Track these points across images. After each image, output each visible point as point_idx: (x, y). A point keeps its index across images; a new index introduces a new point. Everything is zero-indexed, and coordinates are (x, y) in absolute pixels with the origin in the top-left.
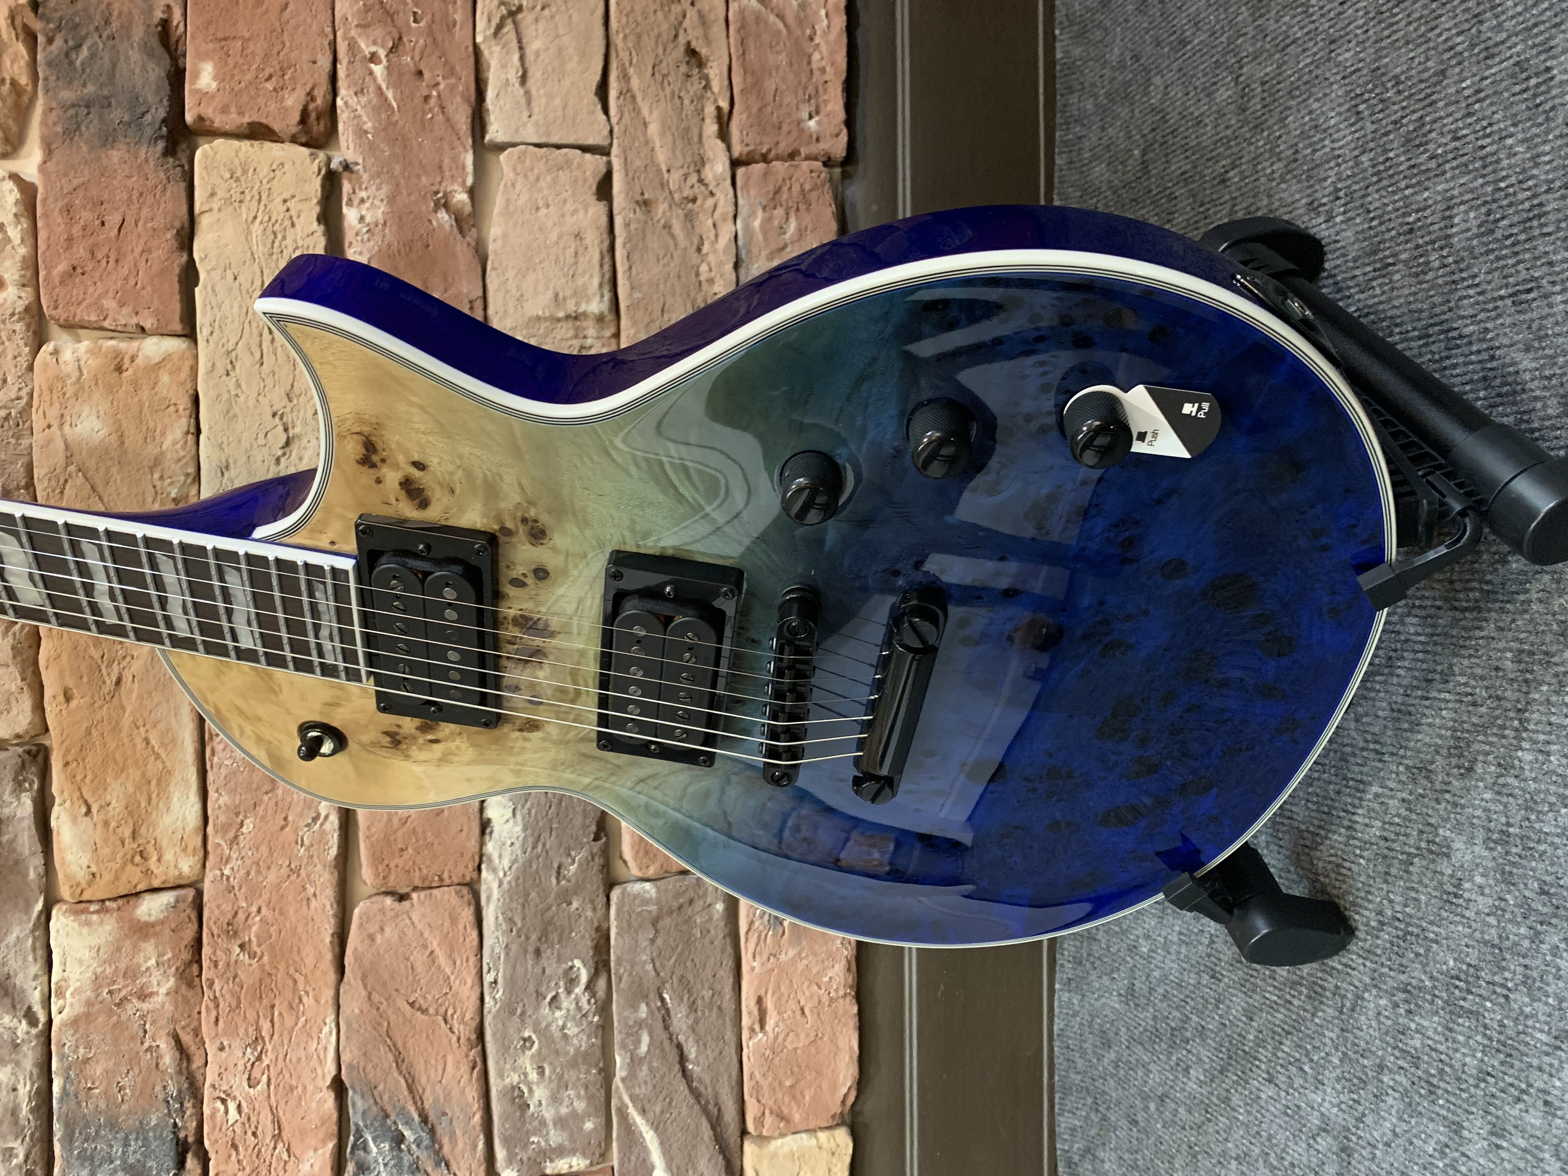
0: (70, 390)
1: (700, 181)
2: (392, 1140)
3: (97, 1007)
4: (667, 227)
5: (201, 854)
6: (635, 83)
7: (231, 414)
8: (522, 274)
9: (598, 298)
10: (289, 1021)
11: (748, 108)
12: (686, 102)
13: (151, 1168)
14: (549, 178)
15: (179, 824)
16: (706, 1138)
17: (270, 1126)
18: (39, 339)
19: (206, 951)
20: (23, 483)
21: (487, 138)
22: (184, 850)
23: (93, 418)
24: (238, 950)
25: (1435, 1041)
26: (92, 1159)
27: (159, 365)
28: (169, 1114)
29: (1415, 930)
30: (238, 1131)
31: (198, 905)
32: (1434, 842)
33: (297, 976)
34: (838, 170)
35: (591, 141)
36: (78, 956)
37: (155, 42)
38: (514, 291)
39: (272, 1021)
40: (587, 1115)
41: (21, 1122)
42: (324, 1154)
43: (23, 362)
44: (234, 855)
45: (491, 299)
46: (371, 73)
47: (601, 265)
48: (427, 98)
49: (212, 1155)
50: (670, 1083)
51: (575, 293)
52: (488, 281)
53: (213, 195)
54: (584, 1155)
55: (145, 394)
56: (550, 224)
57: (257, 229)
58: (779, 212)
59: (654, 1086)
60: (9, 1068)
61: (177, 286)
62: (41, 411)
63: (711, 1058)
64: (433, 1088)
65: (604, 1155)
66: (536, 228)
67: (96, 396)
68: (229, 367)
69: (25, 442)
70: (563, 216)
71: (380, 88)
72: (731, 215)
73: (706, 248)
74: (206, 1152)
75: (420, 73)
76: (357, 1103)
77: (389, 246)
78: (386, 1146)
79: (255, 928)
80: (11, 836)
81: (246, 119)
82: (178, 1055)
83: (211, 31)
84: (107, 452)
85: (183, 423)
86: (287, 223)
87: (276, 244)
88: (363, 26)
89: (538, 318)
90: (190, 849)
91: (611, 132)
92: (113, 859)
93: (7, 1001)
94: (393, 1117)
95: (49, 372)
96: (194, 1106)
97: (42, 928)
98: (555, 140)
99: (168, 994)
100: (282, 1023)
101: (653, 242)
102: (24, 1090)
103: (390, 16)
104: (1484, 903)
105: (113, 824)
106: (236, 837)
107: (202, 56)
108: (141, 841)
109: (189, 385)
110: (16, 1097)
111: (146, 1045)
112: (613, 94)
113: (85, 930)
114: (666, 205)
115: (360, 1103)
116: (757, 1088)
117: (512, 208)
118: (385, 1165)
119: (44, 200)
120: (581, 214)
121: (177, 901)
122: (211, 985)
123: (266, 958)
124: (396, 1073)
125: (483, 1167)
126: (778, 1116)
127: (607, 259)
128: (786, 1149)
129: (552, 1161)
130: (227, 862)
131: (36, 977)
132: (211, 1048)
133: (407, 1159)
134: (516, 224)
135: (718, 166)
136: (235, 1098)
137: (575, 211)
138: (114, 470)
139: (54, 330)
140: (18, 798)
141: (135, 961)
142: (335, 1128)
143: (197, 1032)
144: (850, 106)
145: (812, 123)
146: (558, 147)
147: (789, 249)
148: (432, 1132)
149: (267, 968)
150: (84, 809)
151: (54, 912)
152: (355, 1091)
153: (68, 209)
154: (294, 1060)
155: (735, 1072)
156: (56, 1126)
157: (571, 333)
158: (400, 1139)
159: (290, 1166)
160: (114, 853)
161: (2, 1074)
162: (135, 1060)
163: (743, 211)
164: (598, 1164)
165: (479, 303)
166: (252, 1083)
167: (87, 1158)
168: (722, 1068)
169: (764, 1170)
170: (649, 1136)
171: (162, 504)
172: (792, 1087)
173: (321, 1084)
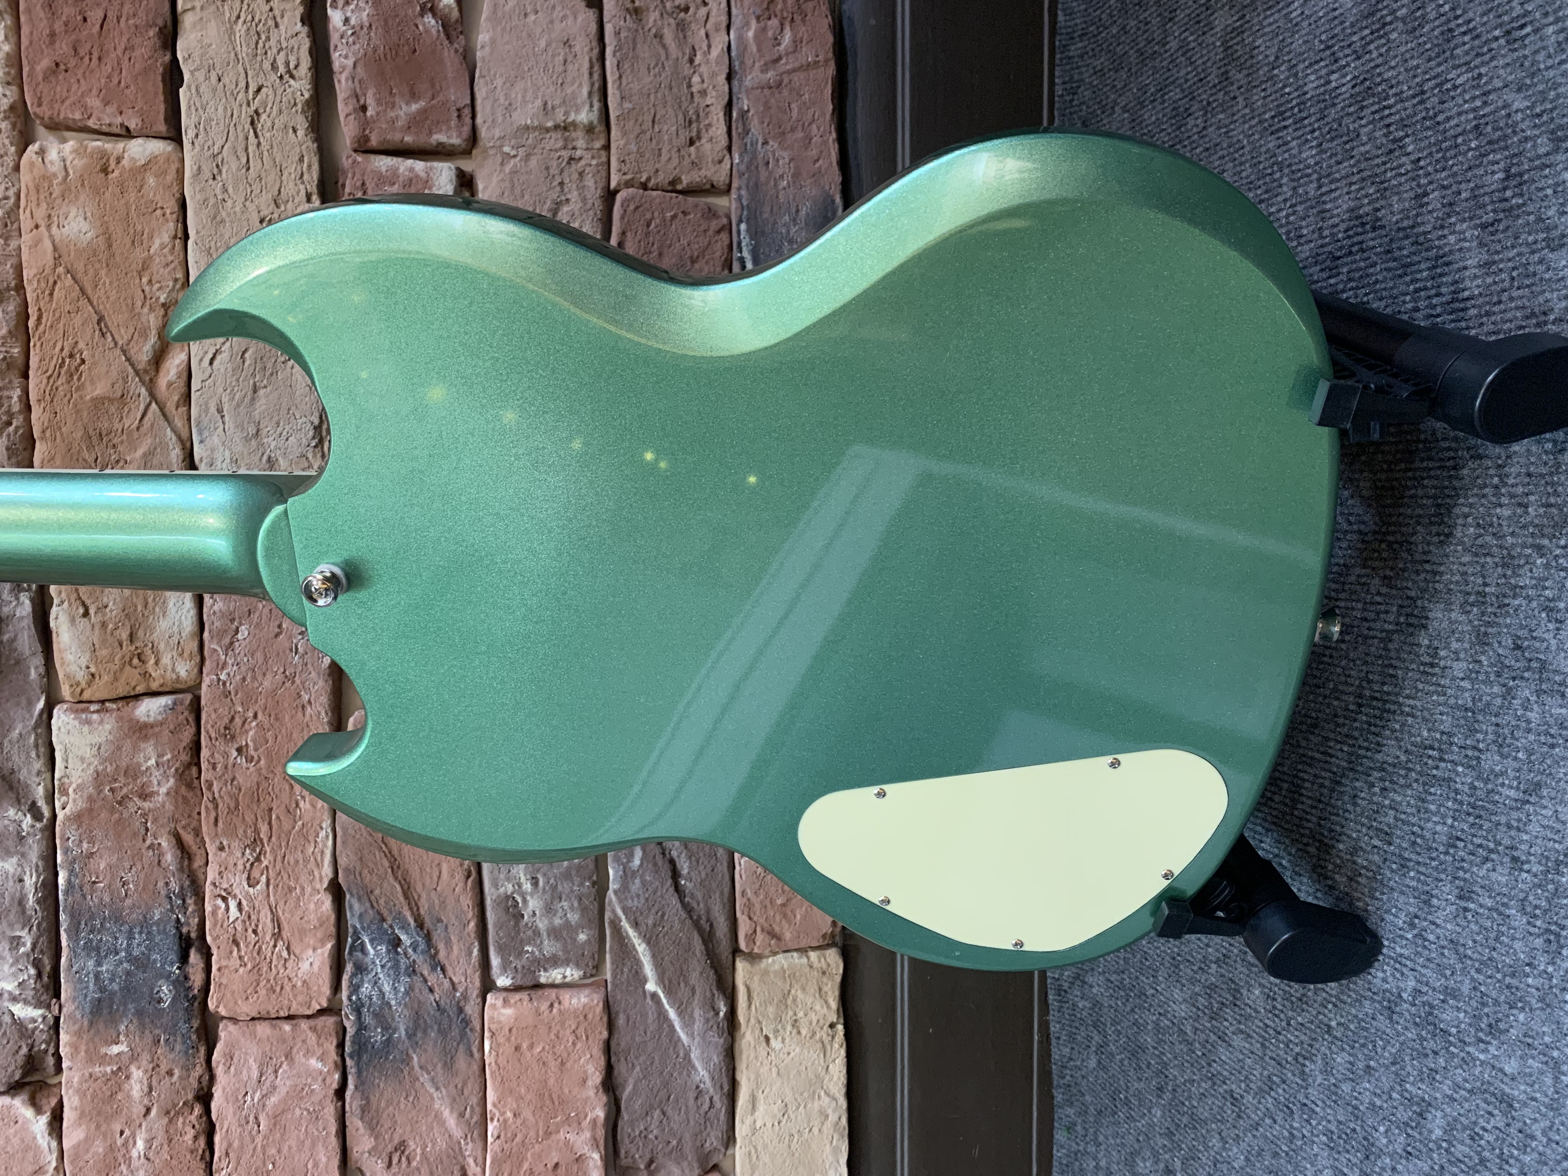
0: (57, 190)
2: (389, 942)
3: (99, 803)
4: (659, 36)
5: (198, 659)
7: (218, 219)
8: (510, 82)
9: (587, 107)
10: (286, 824)
13: (155, 961)
15: (175, 629)
16: (697, 952)
17: (269, 925)
18: (25, 140)
19: (205, 753)
20: (13, 284)
22: (181, 655)
23: (81, 219)
24: (235, 754)
25: (1408, 815)
26: (98, 949)
27: (146, 166)
28: (172, 910)
29: (1393, 707)
30: (239, 928)
31: (196, 708)
32: (1412, 615)
36: (80, 753)
38: (502, 101)
39: (270, 824)
40: (580, 927)
41: (29, 913)
42: (323, 954)
43: (9, 161)
44: (230, 662)
45: (479, 108)
47: (591, 74)
49: (214, 951)
50: (662, 896)
51: (564, 102)
52: (476, 89)
54: (578, 966)
55: (132, 196)
56: (538, 31)
57: (240, 28)
58: (774, 22)
59: (647, 900)
60: (14, 860)
61: (161, 85)
62: (28, 212)
63: (703, 875)
64: (428, 895)
65: (598, 967)
66: (524, 34)
67: (82, 198)
68: (215, 171)
69: (13, 244)
70: (552, 22)
72: (724, 24)
73: (698, 59)
74: (209, 948)
76: (354, 906)
77: (375, 50)
78: (383, 948)
79: (251, 733)
80: (13, 635)
82: (179, 852)
84: (94, 255)
85: (171, 227)
86: (271, 23)
87: (261, 44)
89: (527, 128)
90: (185, 655)
92: (111, 660)
93: (12, 795)
94: (389, 922)
95: (35, 171)
96: (196, 903)
97: (44, 726)
99: (168, 794)
100: (280, 827)
101: (644, 52)
102: (30, 882)
104: (1459, 668)
105: (111, 626)
106: (232, 643)
108: (138, 645)
109: (176, 189)
110: (23, 887)
111: (148, 842)
113: (86, 729)
114: (657, 13)
115: (357, 906)
116: (749, 905)
117: (500, 14)
118: (383, 967)
120: (571, 20)
121: (175, 704)
122: (210, 786)
123: (262, 762)
124: (391, 879)
125: (478, 973)
126: (769, 933)
127: (596, 68)
128: (777, 967)
129: (546, 970)
130: (223, 668)
131: (39, 773)
132: (211, 848)
133: (403, 961)
134: (504, 29)
136: (235, 897)
137: (564, 17)
138: (103, 272)
140: (18, 599)
141: (135, 760)
142: (333, 930)
143: (197, 832)
147: (784, 61)
148: (428, 937)
149: (264, 772)
150: (81, 611)
151: (55, 711)
152: (351, 894)
154: (292, 862)
155: (727, 889)
156: (62, 917)
157: (560, 144)
158: (396, 943)
159: (290, 964)
160: (112, 655)
161: (10, 865)
162: (138, 855)
163: (737, 21)
164: (592, 976)
165: (467, 111)
166: (252, 882)
167: (93, 949)
168: (714, 885)
169: (755, 986)
170: (641, 948)
171: (151, 309)
172: (783, 905)
173: (318, 886)
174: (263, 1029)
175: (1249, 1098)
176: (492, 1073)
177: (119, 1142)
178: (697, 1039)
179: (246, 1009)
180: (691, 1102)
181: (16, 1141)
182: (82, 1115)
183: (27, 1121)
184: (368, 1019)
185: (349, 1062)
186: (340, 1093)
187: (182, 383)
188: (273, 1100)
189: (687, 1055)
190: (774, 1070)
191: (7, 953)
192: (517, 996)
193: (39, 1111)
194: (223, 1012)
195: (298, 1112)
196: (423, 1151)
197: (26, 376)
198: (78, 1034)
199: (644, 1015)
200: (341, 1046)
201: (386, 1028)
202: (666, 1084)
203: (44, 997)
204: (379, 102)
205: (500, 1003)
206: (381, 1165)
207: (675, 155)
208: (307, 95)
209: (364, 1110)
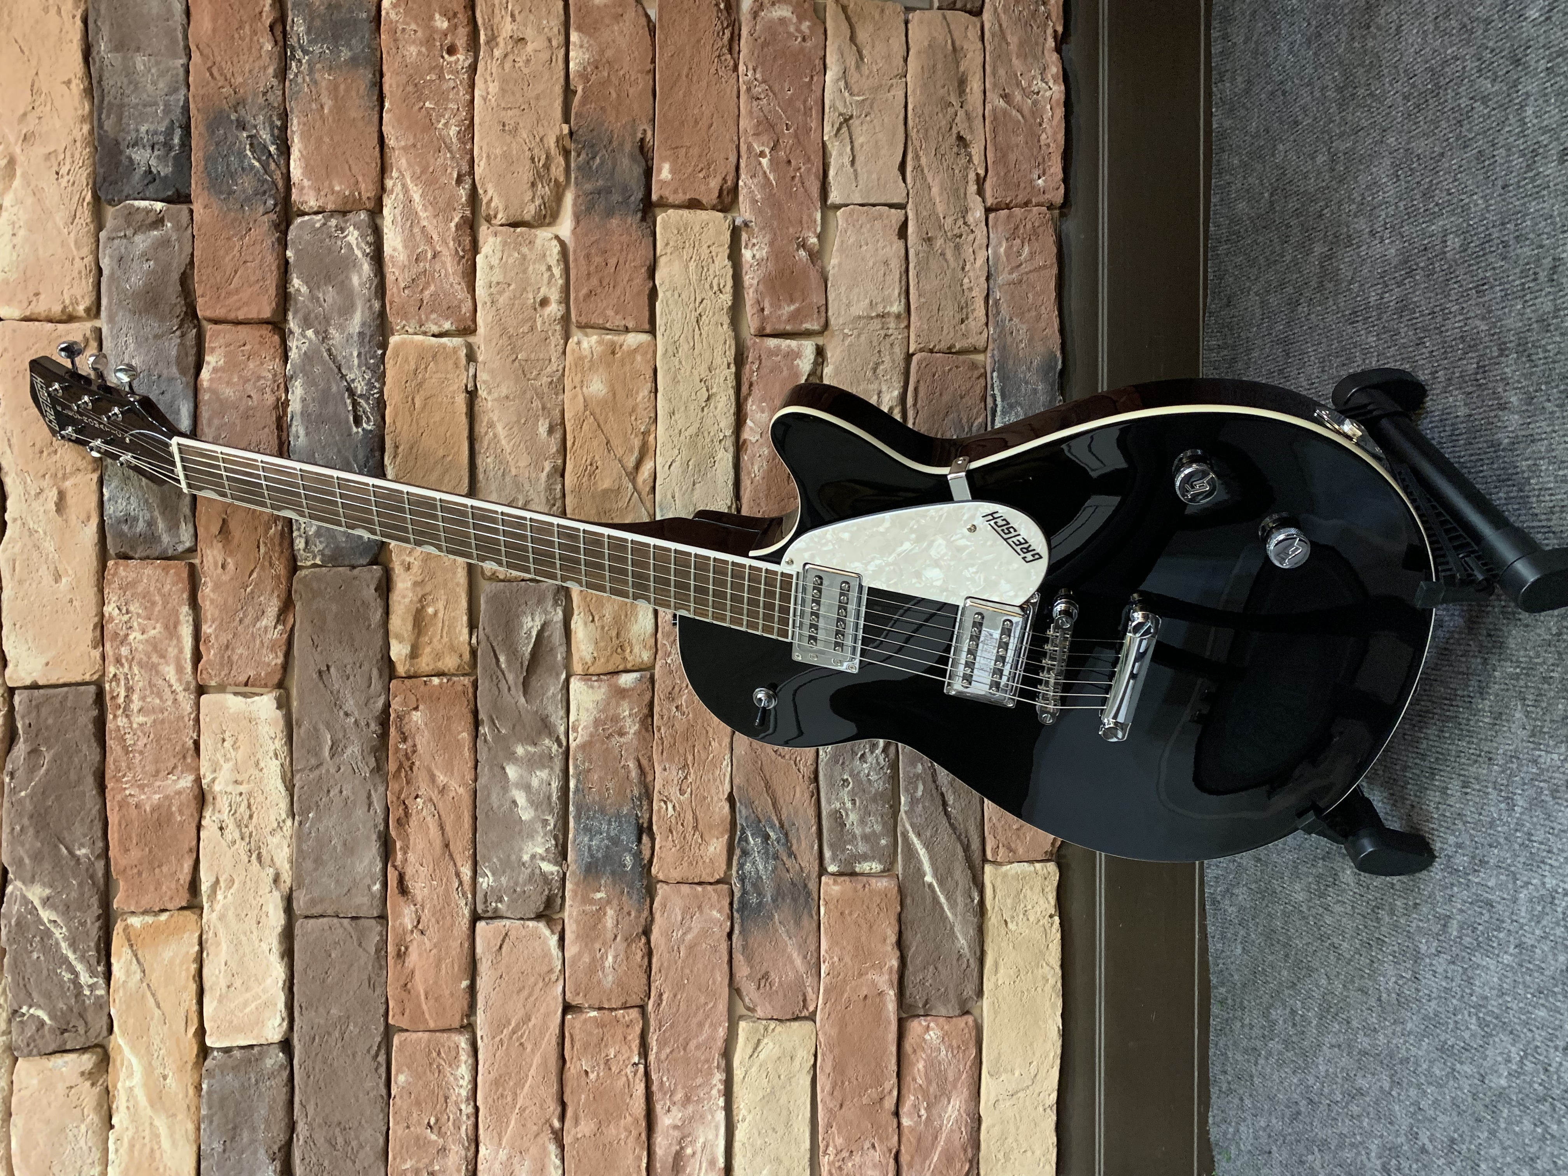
0: (587, 365)
1: (965, 223)
2: (762, 837)
3: (596, 738)
4: (943, 254)
5: (654, 650)
6: (924, 161)
8: (850, 289)
9: (897, 303)
10: (703, 756)
11: (998, 174)
12: (957, 171)
13: (623, 840)
14: (868, 226)
15: (642, 631)
16: (960, 857)
17: (691, 820)
18: (568, 335)
19: (656, 709)
20: (559, 422)
21: (829, 202)
22: (645, 646)
23: (599, 382)
24: (674, 711)
26: (590, 830)
27: (636, 350)
28: (634, 808)
30: (673, 821)
31: (652, 681)
33: (708, 728)
34: (1057, 211)
35: (895, 201)
36: (586, 706)
37: (637, 151)
38: (844, 301)
39: (693, 755)
40: (882, 835)
41: (553, 805)
42: (722, 842)
43: (560, 349)
44: (673, 652)
45: (830, 306)
46: (760, 163)
47: (900, 281)
48: (793, 178)
49: (657, 836)
50: (936, 818)
51: (883, 300)
52: (828, 294)
53: (667, 244)
54: (880, 862)
55: (628, 367)
56: (869, 255)
57: (692, 265)
58: (1018, 241)
59: (926, 819)
60: (547, 771)
61: (646, 301)
62: (570, 379)
63: (965, 805)
64: (787, 807)
65: (892, 864)
66: (860, 258)
67: (600, 369)
68: (675, 351)
69: (560, 398)
70: (877, 250)
71: (765, 173)
72: (985, 245)
73: (967, 268)
74: (654, 834)
75: (789, 162)
76: (742, 811)
77: (770, 273)
78: (759, 840)
79: (684, 698)
80: (550, 633)
81: (688, 197)
82: (639, 772)
83: (669, 143)
84: (606, 403)
85: (649, 385)
86: (710, 260)
87: (704, 274)
88: (756, 135)
89: (859, 317)
90: (648, 646)
91: (908, 194)
92: (606, 649)
93: (546, 731)
94: (763, 823)
95: (575, 354)
96: (648, 804)
97: (565, 689)
98: (872, 201)
99: (635, 734)
100: (700, 757)
101: (934, 265)
102: (555, 785)
103: (772, 126)
105: (606, 628)
106: (674, 641)
107: (663, 159)
108: (621, 640)
109: (651, 362)
110: (550, 789)
111: (622, 764)
112: (909, 169)
113: (590, 691)
114: (942, 240)
115: (744, 814)
116: (996, 828)
117: (844, 247)
118: (758, 852)
119: (575, 251)
120: (888, 249)
121: (640, 678)
122: (659, 730)
123: (691, 717)
124: (765, 794)
125: (818, 863)
126: (1007, 848)
127: (904, 277)
128: (1013, 872)
129: (859, 863)
130: (668, 657)
131: (562, 718)
132: (658, 769)
133: (771, 850)
134: (847, 256)
135: (978, 213)
136: (672, 801)
137: (885, 247)
138: (611, 413)
139: (574, 329)
140: (555, 610)
141: (617, 712)
142: (729, 826)
143: (650, 759)
144: (1066, 169)
145: (1040, 181)
146: (874, 205)
147: (1023, 266)
148: (787, 835)
149: (691, 722)
150: (590, 618)
151: (572, 680)
152: (741, 803)
153: (588, 256)
154: (706, 780)
155: (979, 817)
156: (571, 808)
157: (880, 326)
158: (767, 837)
159: (702, 847)
160: (606, 646)
161: (543, 774)
162: (615, 772)
163: (993, 242)
164: (889, 870)
165: (823, 309)
166: (682, 792)
167: (587, 830)
168: (970, 813)
169: (998, 882)
170: (922, 852)
171: (636, 436)
172: (1018, 829)
173: (721, 796)
174: (685, 889)
175: (1345, 944)
176: (825, 929)
177: (598, 956)
178: (959, 918)
179: (676, 875)
180: (955, 962)
181: (539, 950)
182: (578, 937)
183: (546, 937)
184: (748, 887)
185: (736, 915)
186: (730, 935)
187: (652, 480)
188: (689, 937)
189: (952, 929)
190: (1011, 945)
191: (540, 830)
192: (842, 878)
193: (553, 932)
194: (661, 877)
195: (704, 945)
196: (780, 978)
197: (563, 476)
198: (577, 884)
199: (924, 899)
200: (731, 904)
201: (760, 894)
202: (937, 948)
203: (559, 859)
204: (771, 305)
205: (831, 882)
206: (753, 986)
207: (952, 331)
208: (730, 303)
209: (745, 947)
